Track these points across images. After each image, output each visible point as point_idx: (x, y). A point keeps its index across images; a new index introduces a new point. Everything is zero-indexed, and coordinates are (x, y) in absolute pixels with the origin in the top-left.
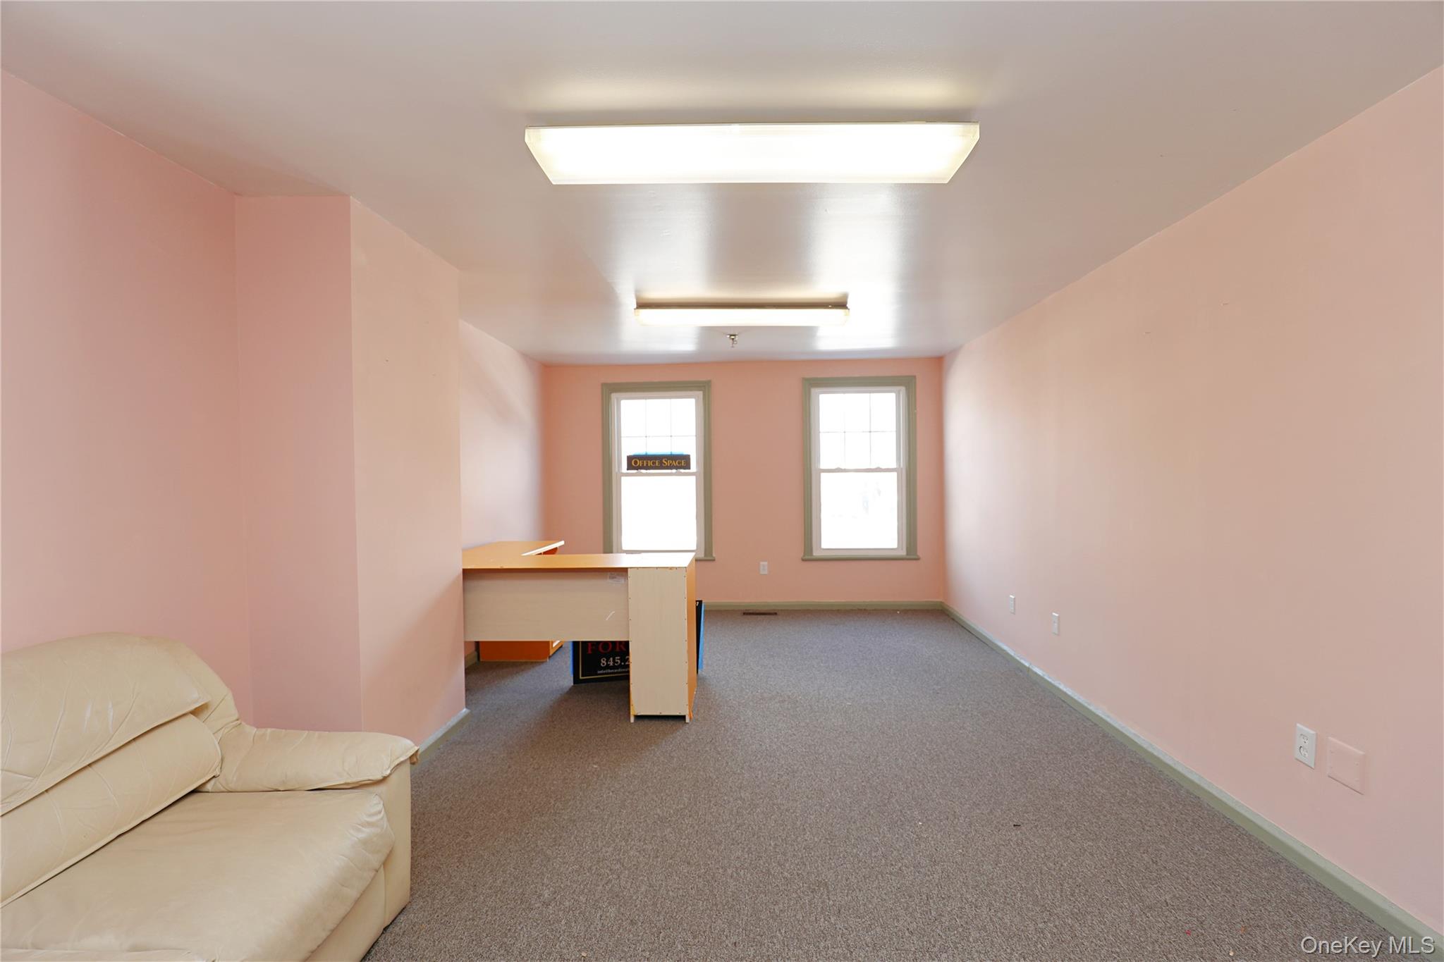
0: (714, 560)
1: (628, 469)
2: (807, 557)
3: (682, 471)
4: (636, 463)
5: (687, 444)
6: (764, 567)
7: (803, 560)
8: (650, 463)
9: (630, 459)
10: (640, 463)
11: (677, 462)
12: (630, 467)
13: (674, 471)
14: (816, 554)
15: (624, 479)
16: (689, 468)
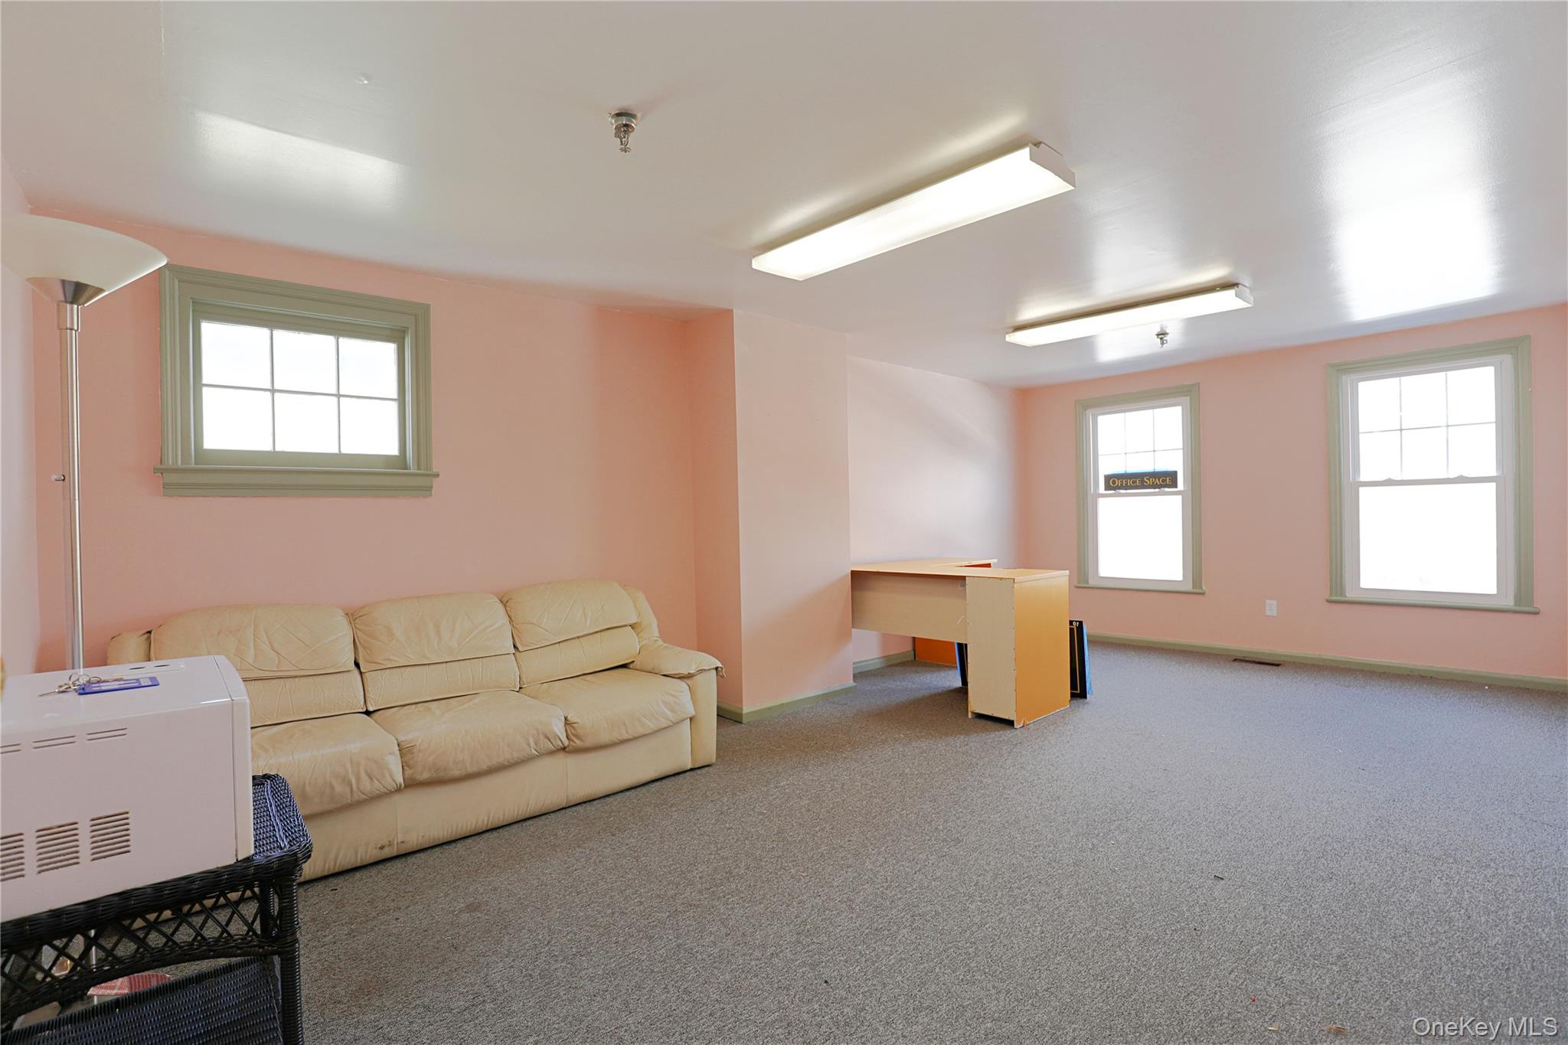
0: (1203, 594)
1: (1106, 490)
2: (1334, 598)
3: (1167, 489)
4: (1114, 482)
5: (1173, 460)
6: (1271, 607)
7: (1328, 601)
8: (1130, 482)
9: (1108, 478)
10: (1120, 483)
11: (1163, 480)
12: (1108, 487)
13: (1157, 490)
14: (1350, 595)
15: (1101, 501)
16: (1176, 487)
